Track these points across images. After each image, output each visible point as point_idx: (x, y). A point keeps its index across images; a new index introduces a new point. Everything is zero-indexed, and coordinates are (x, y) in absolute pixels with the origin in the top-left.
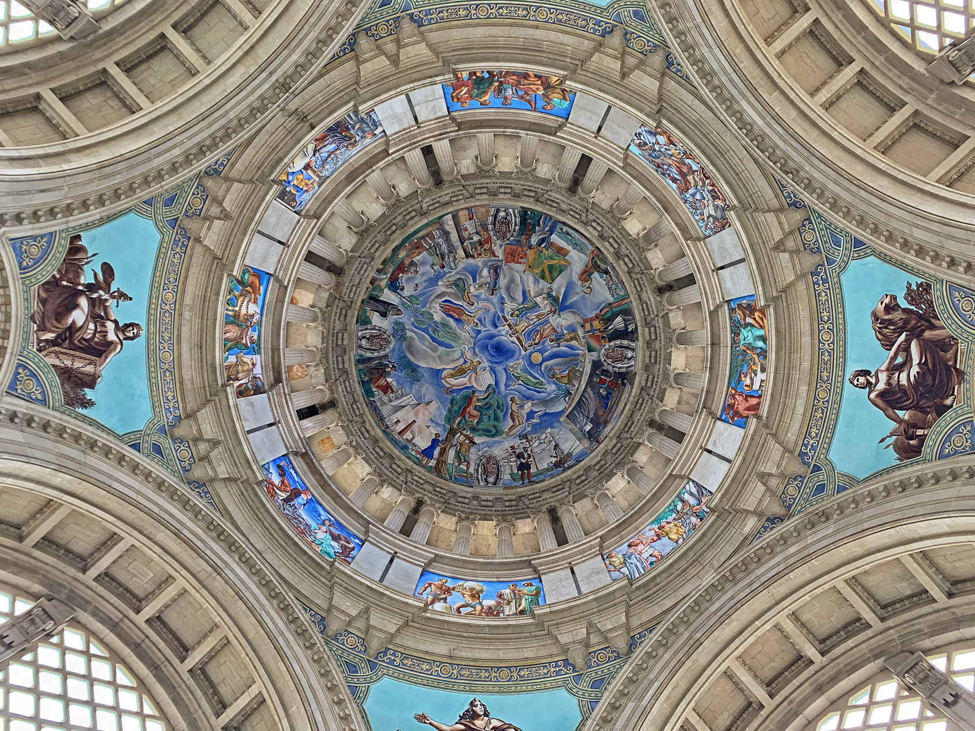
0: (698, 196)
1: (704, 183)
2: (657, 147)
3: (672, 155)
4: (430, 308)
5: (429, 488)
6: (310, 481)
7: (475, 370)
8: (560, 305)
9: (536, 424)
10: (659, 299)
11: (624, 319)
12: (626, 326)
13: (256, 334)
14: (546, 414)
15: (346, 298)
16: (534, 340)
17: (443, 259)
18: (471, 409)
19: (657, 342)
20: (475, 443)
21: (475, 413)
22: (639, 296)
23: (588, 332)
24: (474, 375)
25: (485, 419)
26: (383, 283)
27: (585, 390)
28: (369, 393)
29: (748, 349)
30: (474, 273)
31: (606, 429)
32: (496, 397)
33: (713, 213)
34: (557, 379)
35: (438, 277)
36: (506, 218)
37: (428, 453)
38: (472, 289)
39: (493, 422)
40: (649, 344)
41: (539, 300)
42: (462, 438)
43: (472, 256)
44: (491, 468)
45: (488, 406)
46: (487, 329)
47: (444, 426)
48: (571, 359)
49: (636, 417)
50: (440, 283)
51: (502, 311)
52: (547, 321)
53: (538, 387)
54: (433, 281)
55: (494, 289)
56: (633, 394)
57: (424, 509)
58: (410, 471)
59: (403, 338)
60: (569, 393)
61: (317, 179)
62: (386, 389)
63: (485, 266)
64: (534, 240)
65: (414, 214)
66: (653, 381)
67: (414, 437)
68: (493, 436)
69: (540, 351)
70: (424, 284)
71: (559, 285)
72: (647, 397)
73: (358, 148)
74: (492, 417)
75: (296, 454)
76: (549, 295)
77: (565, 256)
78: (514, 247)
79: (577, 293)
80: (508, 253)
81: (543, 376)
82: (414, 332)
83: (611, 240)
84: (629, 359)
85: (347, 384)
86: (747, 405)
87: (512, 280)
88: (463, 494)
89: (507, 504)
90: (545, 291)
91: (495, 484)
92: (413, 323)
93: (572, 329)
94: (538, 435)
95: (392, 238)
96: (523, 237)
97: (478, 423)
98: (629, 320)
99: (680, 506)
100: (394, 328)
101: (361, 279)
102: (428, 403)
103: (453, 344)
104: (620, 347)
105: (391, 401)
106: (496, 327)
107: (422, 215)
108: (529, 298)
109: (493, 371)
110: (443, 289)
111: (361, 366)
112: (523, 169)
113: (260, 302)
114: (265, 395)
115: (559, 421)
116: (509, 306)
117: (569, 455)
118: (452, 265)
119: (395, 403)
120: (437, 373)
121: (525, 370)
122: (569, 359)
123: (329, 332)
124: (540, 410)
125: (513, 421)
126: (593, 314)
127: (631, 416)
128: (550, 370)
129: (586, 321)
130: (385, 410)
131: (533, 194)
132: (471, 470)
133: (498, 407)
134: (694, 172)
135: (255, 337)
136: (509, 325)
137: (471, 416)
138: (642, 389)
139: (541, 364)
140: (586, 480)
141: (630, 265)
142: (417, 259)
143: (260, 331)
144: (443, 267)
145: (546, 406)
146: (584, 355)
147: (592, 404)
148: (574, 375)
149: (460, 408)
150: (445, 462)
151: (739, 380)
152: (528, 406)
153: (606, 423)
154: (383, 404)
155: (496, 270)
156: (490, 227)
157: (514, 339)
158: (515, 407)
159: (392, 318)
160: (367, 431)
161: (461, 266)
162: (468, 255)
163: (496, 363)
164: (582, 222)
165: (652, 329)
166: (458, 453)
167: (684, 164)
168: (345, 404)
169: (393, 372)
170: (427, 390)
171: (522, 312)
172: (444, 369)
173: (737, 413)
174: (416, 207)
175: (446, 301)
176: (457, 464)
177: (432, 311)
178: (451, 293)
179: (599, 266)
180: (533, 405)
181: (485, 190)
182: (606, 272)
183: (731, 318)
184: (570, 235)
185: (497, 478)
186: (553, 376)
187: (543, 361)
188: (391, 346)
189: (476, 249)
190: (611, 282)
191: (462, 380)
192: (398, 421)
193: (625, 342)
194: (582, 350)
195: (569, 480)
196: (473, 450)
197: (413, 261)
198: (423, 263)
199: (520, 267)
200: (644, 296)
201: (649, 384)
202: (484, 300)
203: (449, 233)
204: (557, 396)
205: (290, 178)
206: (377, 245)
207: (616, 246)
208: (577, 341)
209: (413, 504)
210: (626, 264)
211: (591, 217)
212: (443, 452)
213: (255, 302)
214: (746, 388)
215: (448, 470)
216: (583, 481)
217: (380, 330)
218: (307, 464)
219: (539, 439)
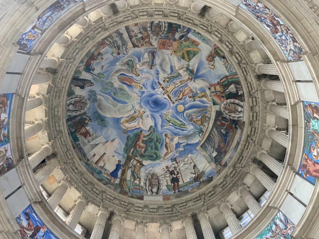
0: (283, 38)
1: (287, 32)
2: (257, 8)
3: (267, 14)
4: (112, 79)
5: (117, 202)
6: (45, 219)
7: (141, 117)
8: (194, 75)
9: (182, 151)
10: (258, 82)
11: (236, 87)
12: (237, 91)
13: (6, 131)
14: (187, 145)
15: (59, 85)
16: (179, 97)
17: (119, 49)
18: (140, 143)
19: (257, 107)
20: (143, 165)
21: (142, 145)
22: (245, 78)
23: (213, 92)
24: (141, 120)
25: (149, 149)
26: (81, 69)
27: (212, 130)
28: (75, 139)
29: (315, 133)
30: (139, 57)
31: (226, 157)
32: (155, 134)
33: (293, 48)
34: (194, 122)
35: (116, 60)
36: (159, 24)
37: (114, 174)
38: (138, 66)
39: (154, 151)
40: (252, 108)
41: (181, 72)
42: (135, 162)
43: (138, 46)
44: (154, 182)
45: (151, 140)
46: (148, 90)
47: (123, 155)
48: (203, 110)
49: (245, 154)
50: (117, 64)
51: (158, 78)
52: (187, 85)
53: (182, 127)
54: (113, 63)
55: (152, 65)
56: (243, 139)
57: (115, 218)
58: (104, 192)
59: (95, 100)
60: (201, 131)
61: (40, 32)
62: (86, 134)
63: (146, 51)
64: (177, 36)
65: (100, 30)
66: (255, 132)
67: (105, 164)
68: (154, 160)
69: (182, 104)
70: (107, 65)
71: (194, 63)
72: (251, 142)
73: (65, 10)
74: (154, 147)
75: (35, 203)
76: (188, 69)
77: (197, 45)
78: (164, 40)
79: (205, 68)
80: (161, 44)
81: (185, 119)
82: (102, 96)
83: (227, 43)
84: (240, 112)
85: (62, 140)
86: (315, 168)
87: (163, 60)
88: (138, 205)
89: (166, 210)
90: (185, 66)
91: (157, 193)
92: (101, 90)
93: (202, 90)
94: (183, 158)
95: (87, 45)
96: (170, 34)
97: (145, 152)
98: (239, 88)
99: (274, 228)
100: (89, 95)
101: (68, 73)
102: (113, 141)
103: (127, 101)
104: (234, 103)
105: (89, 142)
106: (154, 89)
107: (105, 30)
108: (175, 71)
109: (153, 117)
110: (119, 67)
111: (69, 123)
112: (170, 3)
113: (8, 111)
114: (14, 170)
115: (196, 150)
116: (162, 76)
117: (203, 173)
118: (125, 52)
119: (92, 143)
120: (117, 121)
121: (174, 116)
122: (201, 109)
123: (49, 108)
124: (184, 142)
125: (167, 149)
126: (216, 82)
127: (242, 153)
128: (190, 116)
129: (211, 85)
130: (86, 149)
131: (176, 15)
132: (142, 184)
133: (157, 141)
134: (281, 25)
135: (6, 133)
136: (162, 88)
137: (140, 147)
138: (248, 136)
139: (183, 112)
140: (215, 193)
141: (240, 59)
142: (102, 51)
143: (8, 128)
144: (119, 54)
145: (187, 139)
146: (211, 107)
147: (217, 139)
148: (204, 119)
149: (133, 142)
150: (125, 180)
151: (310, 151)
152: (176, 140)
153: (226, 152)
154: (85, 144)
155: (153, 54)
156: (149, 29)
157: (166, 96)
158: (168, 140)
159: (88, 88)
160: (77, 169)
161: (130, 52)
162: (135, 46)
163: (154, 112)
164: (208, 32)
165: (254, 99)
166: (133, 173)
167: (275, 20)
168: (62, 152)
169: (90, 123)
170: (112, 132)
171: (170, 79)
172: (122, 118)
173: (308, 172)
174: (101, 25)
175: (122, 74)
176: (133, 180)
177: (113, 81)
178: (125, 69)
179: (219, 54)
180: (179, 138)
181: (145, 13)
182: (224, 57)
183: (304, 111)
184: (200, 34)
185: (158, 189)
186: (192, 120)
187: (185, 110)
188: (88, 106)
189: (140, 42)
190: (227, 64)
191: (133, 125)
192: (95, 155)
193: (237, 101)
194: (209, 104)
195: (204, 194)
196: (142, 169)
197: (99, 53)
198: (106, 53)
199: (169, 52)
200: (248, 77)
201: (253, 133)
202: (146, 72)
203: (122, 34)
204: (194, 133)
205: (24, 36)
206: (77, 51)
207: (230, 47)
208: (206, 97)
209: (108, 216)
210: (237, 58)
211: (214, 29)
212: (124, 173)
213: (5, 112)
214: (314, 157)
215: (127, 185)
216: (212, 195)
217: (80, 97)
218: (42, 208)
219: (184, 161)
